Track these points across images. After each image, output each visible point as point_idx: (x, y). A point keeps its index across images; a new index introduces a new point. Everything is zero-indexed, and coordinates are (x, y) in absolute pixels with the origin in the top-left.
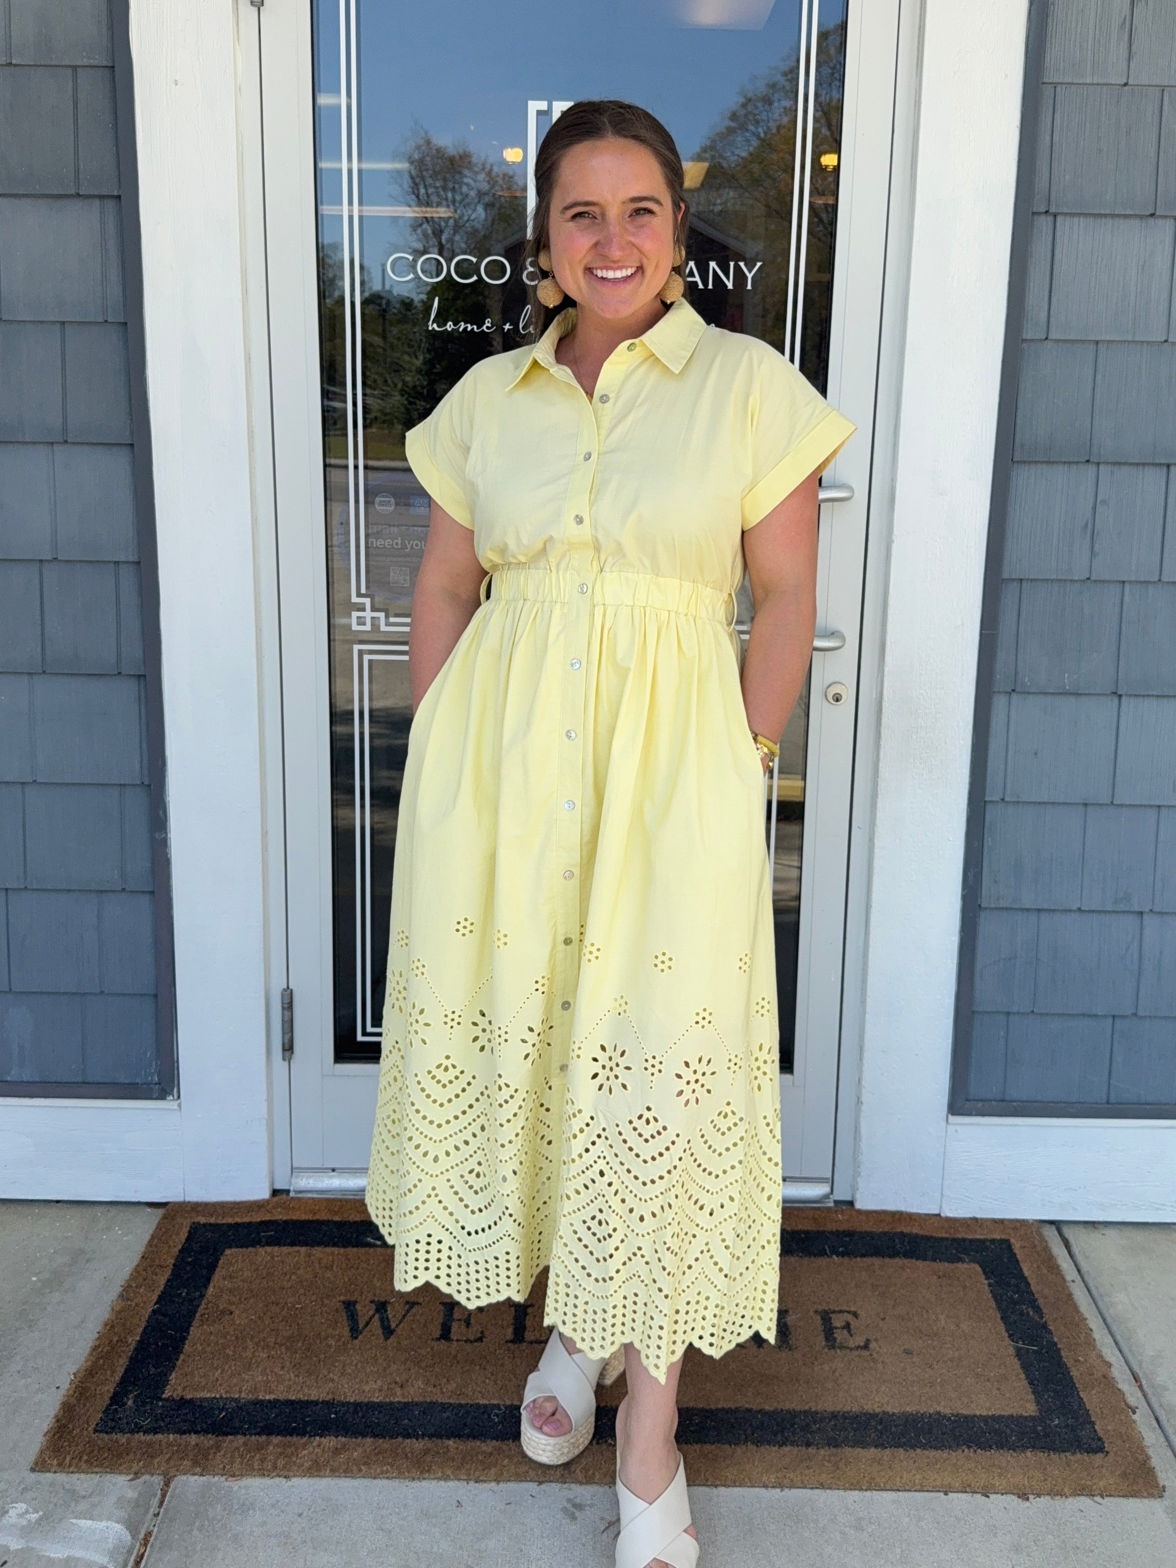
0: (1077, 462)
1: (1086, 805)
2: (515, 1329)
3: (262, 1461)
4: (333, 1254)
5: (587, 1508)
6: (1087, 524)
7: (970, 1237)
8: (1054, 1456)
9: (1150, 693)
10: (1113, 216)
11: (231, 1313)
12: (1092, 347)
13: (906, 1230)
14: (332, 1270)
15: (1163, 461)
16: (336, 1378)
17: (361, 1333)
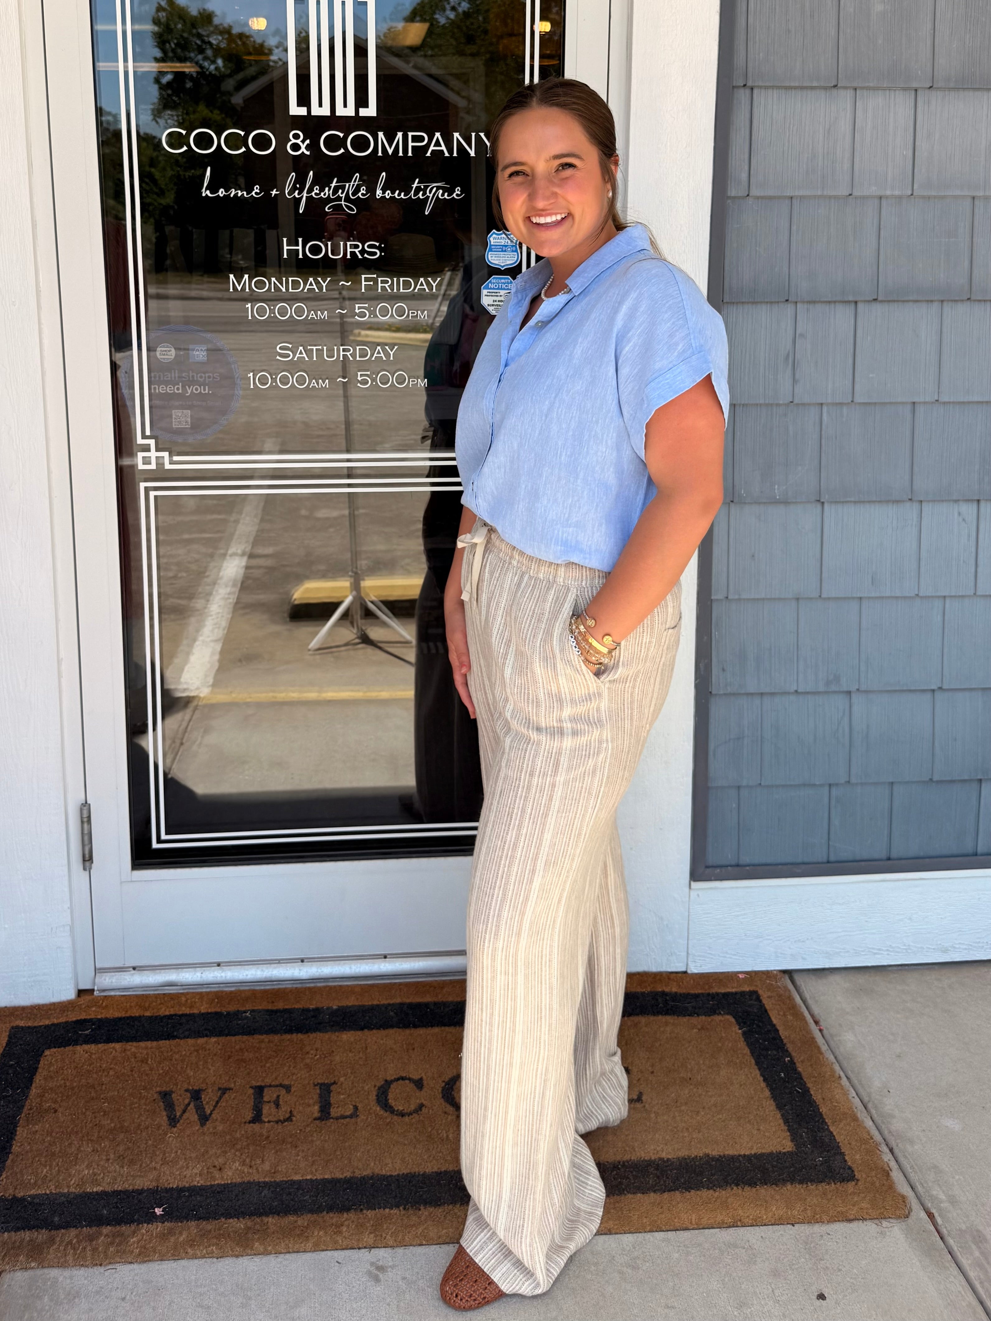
0: (778, 302)
1: (798, 599)
2: (320, 1107)
3: (95, 1250)
4: (146, 1048)
5: (389, 1269)
6: (788, 355)
7: (723, 991)
8: (812, 1187)
9: (849, 499)
10: (802, 88)
11: (56, 1111)
12: (787, 202)
13: (667, 990)
14: (147, 1063)
15: (851, 298)
16: (158, 1166)
17: (179, 1121)
